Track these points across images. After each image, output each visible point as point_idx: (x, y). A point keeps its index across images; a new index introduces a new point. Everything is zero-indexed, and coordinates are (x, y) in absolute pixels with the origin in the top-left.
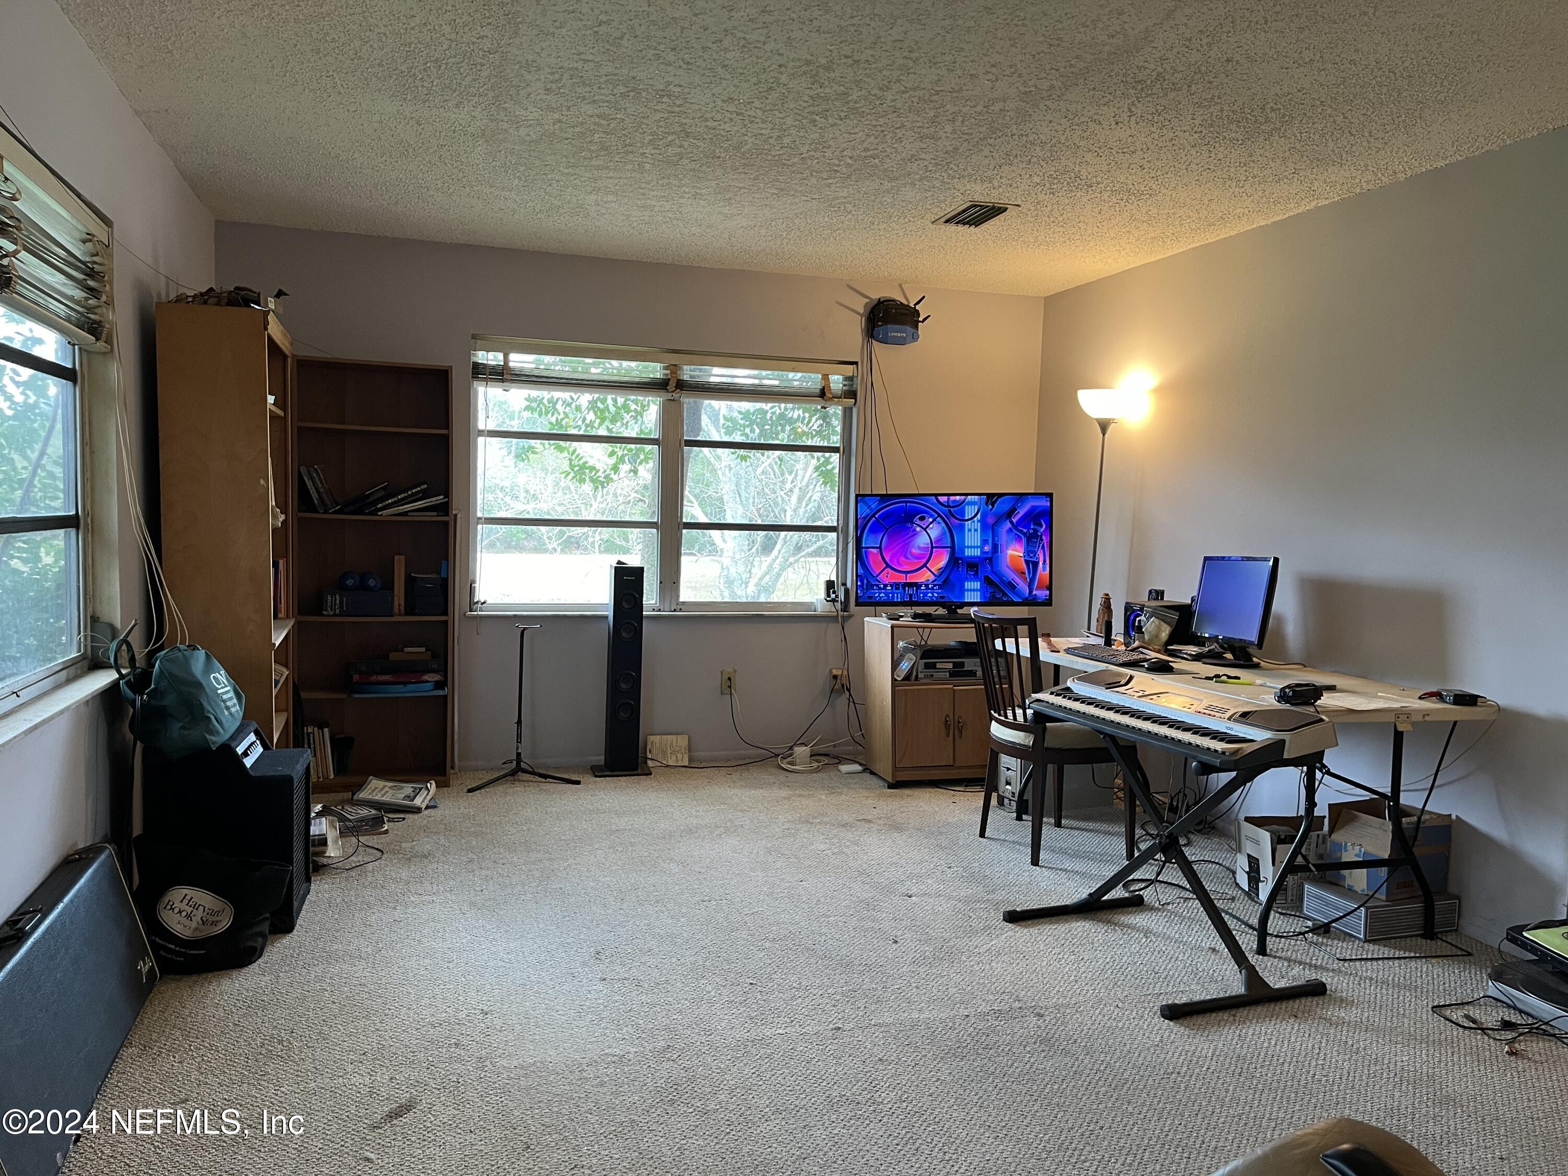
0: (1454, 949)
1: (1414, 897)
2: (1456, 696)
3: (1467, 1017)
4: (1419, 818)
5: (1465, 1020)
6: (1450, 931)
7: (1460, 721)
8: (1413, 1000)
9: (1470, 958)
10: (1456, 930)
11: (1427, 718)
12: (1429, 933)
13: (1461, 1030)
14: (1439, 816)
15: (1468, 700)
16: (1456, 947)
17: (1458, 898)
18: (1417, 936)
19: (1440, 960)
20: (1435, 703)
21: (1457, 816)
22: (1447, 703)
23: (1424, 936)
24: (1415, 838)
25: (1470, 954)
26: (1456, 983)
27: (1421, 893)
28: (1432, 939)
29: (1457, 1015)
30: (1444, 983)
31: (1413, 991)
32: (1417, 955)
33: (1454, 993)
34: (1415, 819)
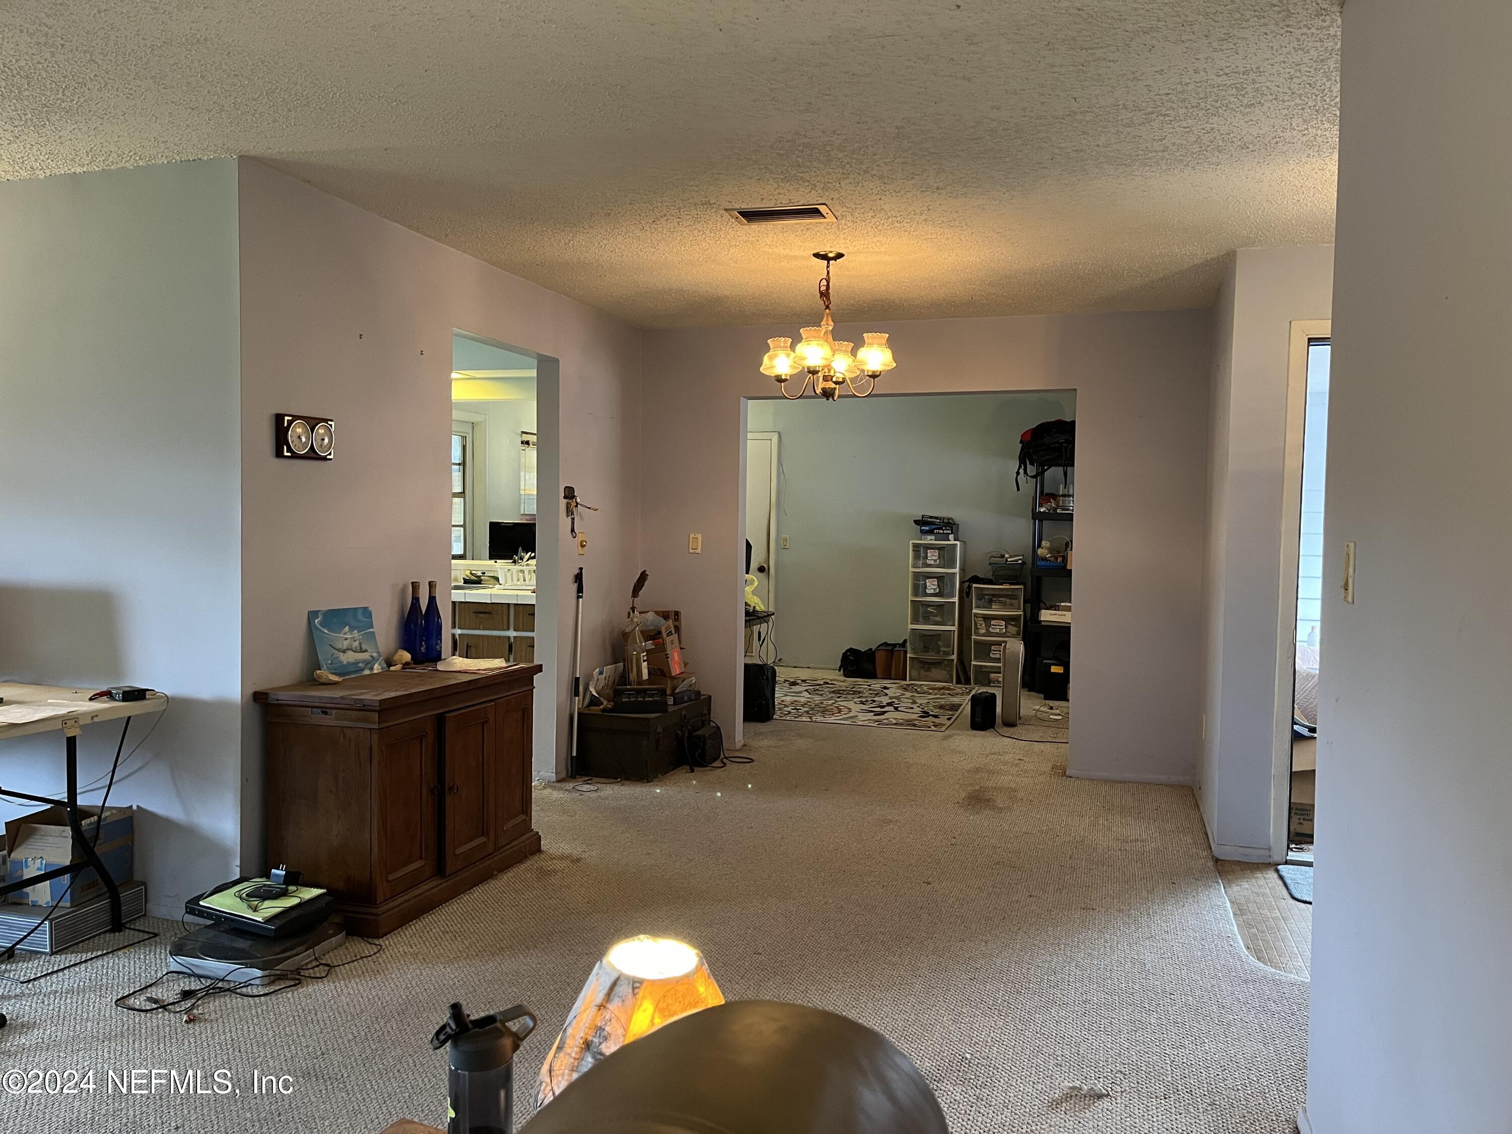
0: (141, 934)
1: (101, 895)
2: (125, 693)
3: (150, 999)
4: (100, 817)
5: (148, 1003)
6: (139, 917)
7: (134, 716)
8: (98, 1000)
9: (157, 939)
10: (145, 915)
11: (96, 720)
12: (117, 925)
13: (143, 1014)
14: (120, 809)
15: (135, 695)
16: (144, 932)
17: (144, 884)
18: (105, 932)
19: (126, 950)
20: (105, 702)
21: (138, 806)
22: (117, 700)
23: (113, 931)
24: (97, 837)
25: (156, 935)
26: (140, 968)
27: (106, 889)
28: (120, 931)
29: (136, 1002)
30: (129, 973)
31: (98, 990)
32: (105, 952)
33: (138, 979)
34: (96, 818)
